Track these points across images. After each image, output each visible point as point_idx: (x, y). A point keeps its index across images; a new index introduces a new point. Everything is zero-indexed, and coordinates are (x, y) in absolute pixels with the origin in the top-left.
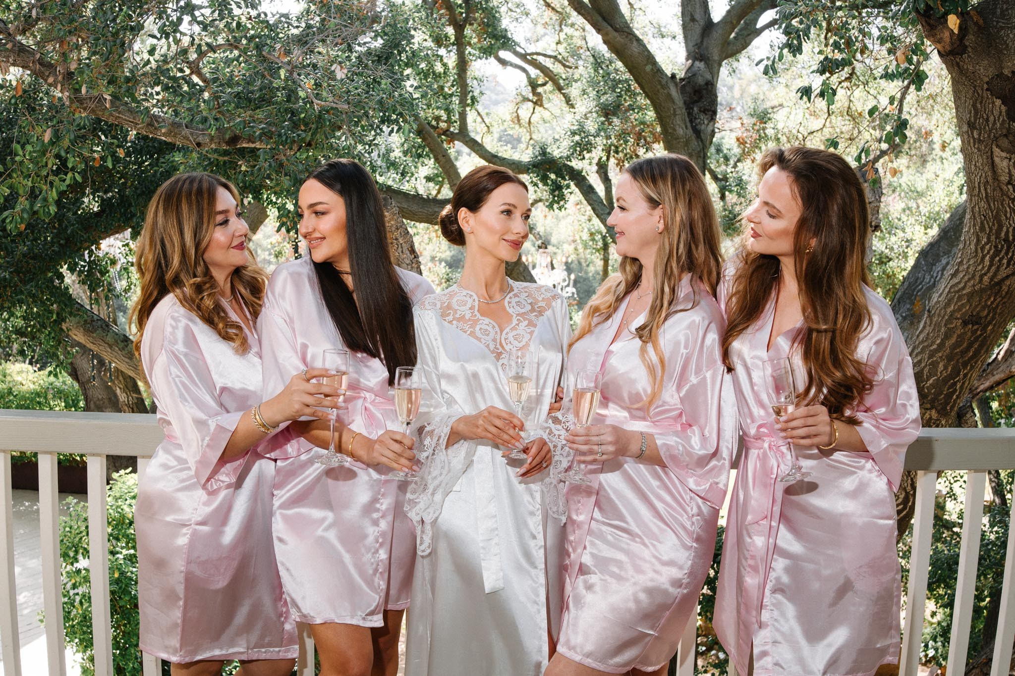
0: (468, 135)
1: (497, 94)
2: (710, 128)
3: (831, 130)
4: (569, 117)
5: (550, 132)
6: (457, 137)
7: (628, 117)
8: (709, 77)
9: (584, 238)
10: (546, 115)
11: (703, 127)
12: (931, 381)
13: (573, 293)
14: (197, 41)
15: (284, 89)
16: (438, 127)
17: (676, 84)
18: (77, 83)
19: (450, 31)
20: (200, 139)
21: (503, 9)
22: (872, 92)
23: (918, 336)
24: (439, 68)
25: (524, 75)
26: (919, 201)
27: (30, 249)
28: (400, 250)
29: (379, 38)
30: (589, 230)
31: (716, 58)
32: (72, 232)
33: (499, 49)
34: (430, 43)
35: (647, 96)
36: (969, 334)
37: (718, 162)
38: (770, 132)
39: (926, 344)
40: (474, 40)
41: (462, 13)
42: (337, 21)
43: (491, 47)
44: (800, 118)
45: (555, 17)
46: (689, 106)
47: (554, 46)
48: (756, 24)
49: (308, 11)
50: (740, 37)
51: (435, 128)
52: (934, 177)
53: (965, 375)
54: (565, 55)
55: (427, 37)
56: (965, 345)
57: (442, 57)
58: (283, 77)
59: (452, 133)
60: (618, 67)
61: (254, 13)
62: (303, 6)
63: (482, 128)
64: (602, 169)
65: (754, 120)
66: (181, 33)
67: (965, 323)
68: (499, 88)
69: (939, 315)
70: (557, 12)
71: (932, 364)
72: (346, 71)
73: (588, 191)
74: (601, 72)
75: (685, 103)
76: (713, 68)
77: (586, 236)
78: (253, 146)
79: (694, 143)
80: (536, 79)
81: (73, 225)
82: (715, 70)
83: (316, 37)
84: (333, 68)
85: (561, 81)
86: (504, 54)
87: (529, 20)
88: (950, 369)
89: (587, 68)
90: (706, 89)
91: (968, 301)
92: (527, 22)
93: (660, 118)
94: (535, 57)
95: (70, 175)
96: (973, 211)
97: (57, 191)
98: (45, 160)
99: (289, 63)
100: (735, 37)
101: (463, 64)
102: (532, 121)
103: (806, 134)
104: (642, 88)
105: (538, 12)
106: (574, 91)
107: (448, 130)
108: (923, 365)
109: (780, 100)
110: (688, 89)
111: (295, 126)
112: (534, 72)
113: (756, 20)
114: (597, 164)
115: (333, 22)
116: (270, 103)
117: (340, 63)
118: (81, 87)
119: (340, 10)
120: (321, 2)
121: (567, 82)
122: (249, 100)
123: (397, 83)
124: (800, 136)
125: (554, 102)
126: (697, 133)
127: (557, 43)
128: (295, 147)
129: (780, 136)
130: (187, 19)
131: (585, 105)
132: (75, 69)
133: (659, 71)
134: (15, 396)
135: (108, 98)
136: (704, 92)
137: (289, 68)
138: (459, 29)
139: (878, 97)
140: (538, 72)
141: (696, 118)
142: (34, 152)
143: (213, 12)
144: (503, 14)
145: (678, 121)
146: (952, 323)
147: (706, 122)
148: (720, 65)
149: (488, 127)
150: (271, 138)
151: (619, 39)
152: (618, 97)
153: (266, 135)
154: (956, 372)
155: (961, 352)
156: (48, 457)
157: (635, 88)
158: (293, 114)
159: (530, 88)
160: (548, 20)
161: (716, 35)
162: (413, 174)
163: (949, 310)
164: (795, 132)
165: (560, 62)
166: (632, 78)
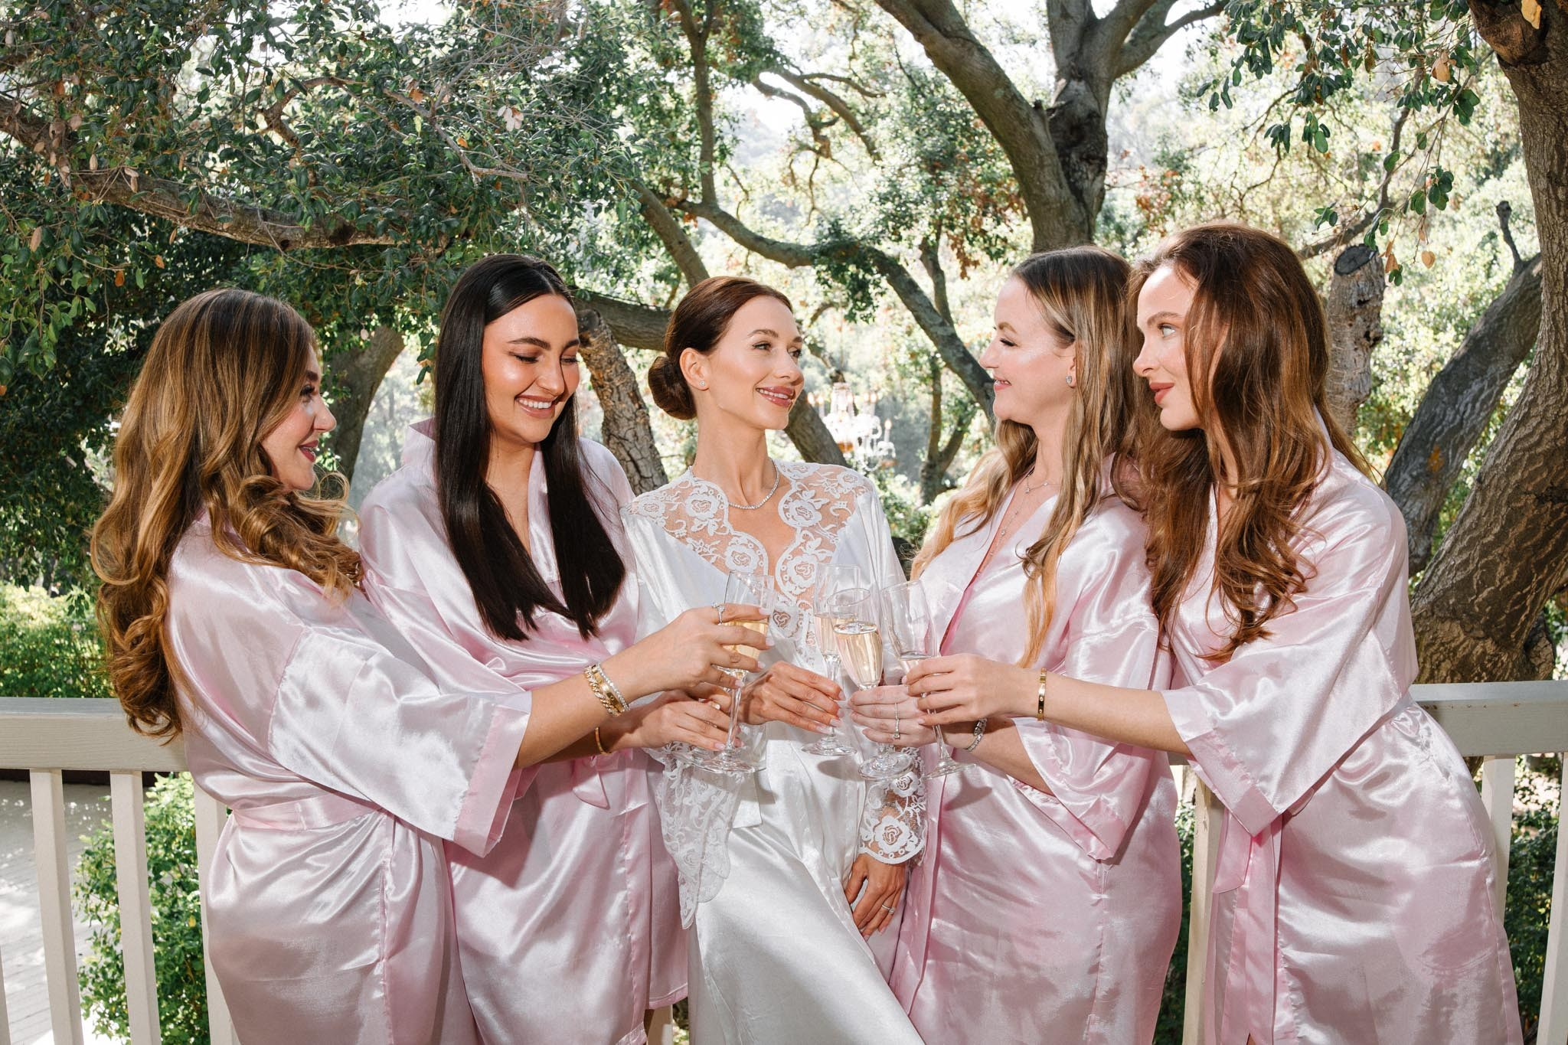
0: (717, 207)
1: (757, 140)
2: (1097, 186)
3: (1282, 181)
4: (875, 173)
5: (842, 196)
6: (699, 210)
7: (966, 171)
8: (1094, 105)
9: (901, 362)
10: (837, 170)
11: (1086, 184)
12: (1485, 594)
13: (890, 451)
14: (276, 77)
15: (421, 148)
16: (668, 196)
17: (1043, 118)
18: (84, 150)
19: (684, 44)
20: (287, 235)
21: (765, 8)
22: (1346, 120)
23: (1462, 522)
24: (667, 102)
25: (800, 109)
26: (1423, 289)
27: (28, 416)
28: (616, 396)
29: (573, 59)
30: (909, 348)
31: (1103, 74)
32: (93, 384)
33: (761, 69)
34: (653, 64)
35: (997, 135)
36: (1548, 517)
37: (1107, 237)
38: (1188, 188)
39: (1475, 534)
40: (721, 58)
41: (701, 16)
42: (505, 35)
43: (749, 66)
44: (1234, 165)
45: (846, 17)
46: (1063, 151)
47: (845, 62)
48: (1163, 20)
49: (458, 20)
50: (1140, 41)
51: (665, 197)
52: (1446, 251)
53: (1540, 583)
54: (863, 75)
55: (647, 55)
56: (1540, 535)
57: (671, 85)
58: (419, 129)
59: (692, 204)
60: (949, 93)
61: (368, 27)
62: (451, 11)
63: (736, 193)
64: (929, 253)
65: (1164, 169)
66: (250, 62)
67: (1541, 500)
68: (760, 130)
69: (1497, 487)
70: (849, 9)
71: (1486, 566)
72: (521, 117)
73: (908, 290)
74: (922, 101)
75: (1057, 147)
76: (1099, 90)
77: (904, 358)
78: (374, 242)
79: (1074, 211)
80: (819, 115)
81: (95, 374)
82: (1102, 94)
83: (471, 63)
84: (500, 113)
85: (859, 118)
86: (767, 78)
87: (805, 23)
88: (1515, 573)
89: (899, 95)
90: (1090, 124)
91: (1546, 464)
92: (801, 25)
93: (1019, 174)
94: (816, 80)
95: (76, 301)
96: (1554, 319)
97: (55, 328)
98: (34, 278)
99: (428, 106)
100: (1131, 42)
101: (704, 96)
102: (814, 180)
103: (1243, 190)
104: (990, 126)
105: (819, 10)
106: (881, 131)
107: (684, 200)
108: (1471, 567)
109: (1202, 137)
110: (1062, 125)
111: (442, 207)
112: (815, 104)
113: (1163, 14)
114: (920, 247)
115: (497, 37)
116: (400, 172)
117: (512, 103)
118: (89, 156)
119: (508, 15)
120: (479, 4)
121: (868, 118)
122: (366, 168)
123: (606, 134)
124: (1235, 194)
125: (848, 149)
126: (1078, 193)
127: (851, 58)
128: (443, 243)
129: (1203, 193)
130: (258, 40)
131: (898, 155)
132: (80, 128)
133: (1015, 98)
134: (21, 637)
135: (133, 174)
136: (1087, 128)
137: (428, 114)
138: (698, 40)
139: (1355, 128)
140: (821, 103)
141: (1074, 171)
142: (16, 266)
143: (301, 29)
144: (765, 15)
145: (1047, 175)
146: (1518, 500)
147: (1090, 176)
148: (1109, 87)
149: (746, 192)
150: (403, 229)
151: (952, 48)
152: (950, 139)
153: (395, 224)
154: (1525, 579)
155: (1534, 546)
156: (47, 776)
157: (976, 125)
158: (437, 186)
159: (809, 129)
160: (835, 22)
161: (1102, 38)
162: (632, 275)
163: (1513, 480)
164: (1226, 186)
165: (856, 87)
166: (971, 109)
